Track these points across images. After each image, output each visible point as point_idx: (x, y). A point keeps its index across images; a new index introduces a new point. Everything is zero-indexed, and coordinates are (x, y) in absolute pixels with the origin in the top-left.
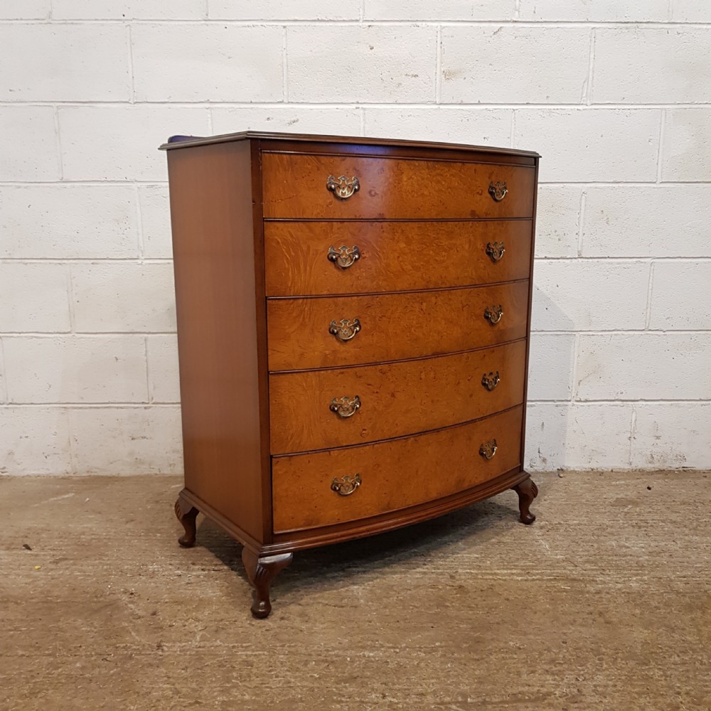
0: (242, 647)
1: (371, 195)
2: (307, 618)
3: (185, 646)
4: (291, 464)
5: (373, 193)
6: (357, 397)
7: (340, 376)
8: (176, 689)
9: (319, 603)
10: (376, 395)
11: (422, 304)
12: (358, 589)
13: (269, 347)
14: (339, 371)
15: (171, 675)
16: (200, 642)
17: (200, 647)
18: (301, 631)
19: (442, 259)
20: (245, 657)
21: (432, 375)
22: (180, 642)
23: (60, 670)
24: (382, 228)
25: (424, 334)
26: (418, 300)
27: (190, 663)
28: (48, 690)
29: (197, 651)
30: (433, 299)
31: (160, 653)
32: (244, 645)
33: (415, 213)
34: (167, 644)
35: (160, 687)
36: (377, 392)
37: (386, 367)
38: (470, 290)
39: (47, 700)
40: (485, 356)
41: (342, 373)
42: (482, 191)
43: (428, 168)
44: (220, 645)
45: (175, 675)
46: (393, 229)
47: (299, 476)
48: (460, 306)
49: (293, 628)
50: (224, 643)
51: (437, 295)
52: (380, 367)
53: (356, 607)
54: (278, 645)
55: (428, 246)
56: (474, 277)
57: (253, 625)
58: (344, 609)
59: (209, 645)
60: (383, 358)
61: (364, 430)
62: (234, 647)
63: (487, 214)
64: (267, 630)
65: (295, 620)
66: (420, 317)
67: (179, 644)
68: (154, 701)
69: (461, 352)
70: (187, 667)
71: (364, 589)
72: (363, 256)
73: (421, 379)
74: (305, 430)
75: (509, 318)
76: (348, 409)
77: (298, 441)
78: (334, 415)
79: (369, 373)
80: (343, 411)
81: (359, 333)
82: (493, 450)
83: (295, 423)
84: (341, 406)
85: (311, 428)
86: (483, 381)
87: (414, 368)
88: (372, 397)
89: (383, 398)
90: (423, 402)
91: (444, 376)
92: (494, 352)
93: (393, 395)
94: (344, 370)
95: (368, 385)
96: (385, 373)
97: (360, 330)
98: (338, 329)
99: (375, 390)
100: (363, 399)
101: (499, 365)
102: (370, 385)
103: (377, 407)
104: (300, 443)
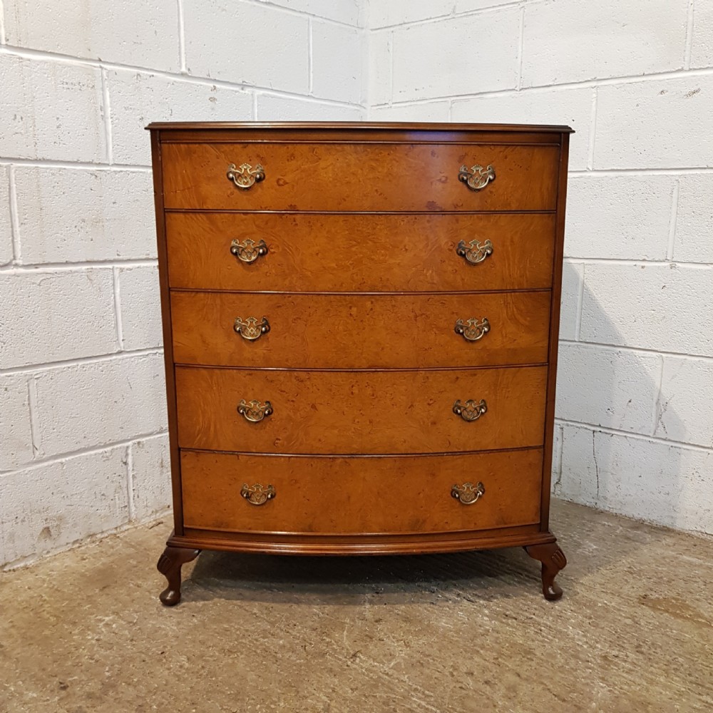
0: (423, 693)
1: (279, 185)
2: (512, 695)
3: (376, 666)
4: (198, 460)
5: (281, 182)
6: (268, 402)
7: (247, 377)
8: (329, 705)
9: (542, 683)
10: (292, 403)
11: (350, 308)
12: (602, 687)
13: (174, 339)
14: (246, 372)
15: (337, 689)
16: (391, 668)
17: (387, 674)
18: (495, 706)
19: (382, 258)
20: (416, 706)
21: (369, 391)
22: (374, 660)
23: (266, 640)
24: (295, 221)
25: (354, 343)
26: (345, 303)
27: (363, 685)
28: (242, 654)
29: (379, 677)
30: (368, 304)
31: (349, 663)
32: (427, 692)
33: (340, 204)
34: (362, 657)
35: (319, 697)
36: (293, 401)
37: (303, 375)
38: (428, 297)
39: (233, 662)
40: (457, 378)
41: (250, 375)
42: (447, 178)
43: (356, 152)
44: (405, 682)
45: (341, 692)
46: (309, 222)
47: (207, 475)
48: (412, 315)
49: (488, 698)
50: (410, 681)
51: (373, 300)
52: (295, 374)
53: (580, 708)
54: (458, 709)
55: (359, 243)
56: (435, 282)
57: (453, 676)
58: (564, 704)
59: (395, 676)
60: (300, 364)
61: (277, 439)
62: (416, 690)
63: (456, 206)
64: (461, 688)
65: (499, 690)
66: (348, 323)
67: (372, 662)
68: (303, 707)
69: (416, 369)
70: (356, 689)
71: (610, 691)
72: (272, 250)
73: (352, 393)
74: (212, 429)
75: (506, 336)
76: (257, 414)
77: (205, 439)
78: (242, 418)
79: (282, 378)
80: (252, 414)
81: (269, 334)
82: (476, 495)
83: (201, 419)
84: (250, 409)
85: (218, 427)
86: (455, 408)
87: (343, 381)
88: (286, 405)
89: (301, 408)
90: (357, 420)
91: (388, 395)
92: (475, 375)
93: (314, 407)
94: (253, 372)
95: (282, 391)
96: (302, 381)
97: (269, 329)
98: (243, 328)
99: (290, 398)
100: (275, 406)
101: (487, 392)
102: (284, 391)
103: (293, 417)
104: (207, 440)
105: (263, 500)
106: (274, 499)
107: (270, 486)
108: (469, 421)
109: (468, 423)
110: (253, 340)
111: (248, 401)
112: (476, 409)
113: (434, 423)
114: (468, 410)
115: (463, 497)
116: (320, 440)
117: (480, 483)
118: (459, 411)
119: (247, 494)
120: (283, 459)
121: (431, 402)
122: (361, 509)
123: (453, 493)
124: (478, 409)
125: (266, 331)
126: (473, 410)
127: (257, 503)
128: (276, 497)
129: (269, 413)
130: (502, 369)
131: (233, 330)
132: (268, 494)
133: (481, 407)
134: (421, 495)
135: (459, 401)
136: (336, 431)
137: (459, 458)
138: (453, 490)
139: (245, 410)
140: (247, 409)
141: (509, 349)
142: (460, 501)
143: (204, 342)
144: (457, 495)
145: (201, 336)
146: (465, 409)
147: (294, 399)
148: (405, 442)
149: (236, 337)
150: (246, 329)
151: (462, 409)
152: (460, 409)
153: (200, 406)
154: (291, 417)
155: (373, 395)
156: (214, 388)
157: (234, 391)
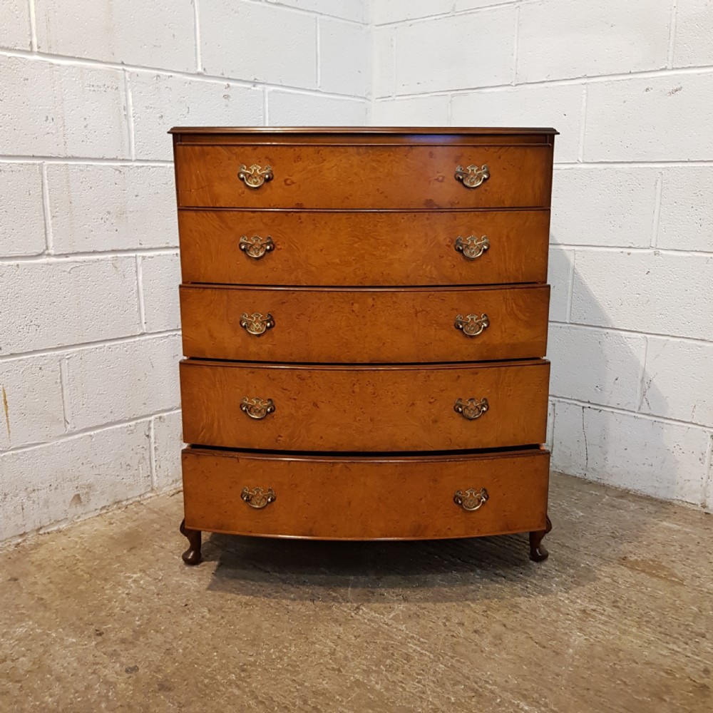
0: (419, 640)
1: (287, 185)
2: (499, 642)
3: (377, 617)
5: (289, 182)
6: (270, 400)
7: (250, 375)
8: (335, 650)
9: (526, 633)
10: (294, 401)
11: (353, 304)
12: (579, 636)
14: (249, 369)
15: (342, 636)
16: (391, 619)
17: (387, 624)
18: (482, 651)
19: (383, 254)
20: (411, 651)
21: (370, 389)
22: (375, 612)
23: (278, 594)
24: (300, 219)
25: (356, 338)
26: (347, 300)
27: (366, 633)
28: (257, 606)
29: (380, 626)
30: (370, 301)
31: (353, 614)
32: (422, 640)
33: (343, 202)
34: (364, 609)
35: (326, 643)
36: (295, 399)
37: (305, 373)
38: (429, 293)
39: (250, 613)
40: (459, 377)
41: (253, 373)
42: (444, 177)
43: (359, 154)
44: (403, 631)
45: (345, 639)
46: (314, 220)
47: (208, 477)
48: (412, 311)
49: (476, 645)
50: (407, 630)
51: (375, 297)
52: (297, 371)
53: (557, 654)
54: (449, 654)
55: (361, 240)
56: (434, 276)
57: (445, 626)
58: (543, 650)
59: (394, 626)
60: (303, 359)
61: (280, 436)
62: (412, 637)
63: (453, 204)
64: (453, 636)
65: (486, 638)
66: (350, 319)
67: (373, 614)
68: (312, 651)
70: (359, 636)
71: (586, 639)
72: (278, 246)
73: (354, 392)
74: (216, 425)
75: (505, 332)
76: (260, 412)
77: (208, 435)
78: (245, 416)
79: (284, 377)
80: (255, 412)
81: (273, 329)
82: (479, 501)
83: (205, 416)
84: (252, 406)
85: (221, 423)
86: (457, 407)
87: (344, 379)
88: (287, 403)
89: (303, 405)
90: (358, 418)
91: (389, 393)
92: (477, 373)
93: (315, 405)
94: (255, 370)
95: (284, 389)
96: (304, 380)
97: (274, 326)
98: (249, 323)
99: (292, 396)
100: (277, 403)
101: (488, 390)
102: (286, 390)
103: (295, 414)
104: (210, 436)
105: (262, 504)
106: (274, 503)
107: (270, 490)
108: (471, 419)
109: (469, 421)
110: (259, 336)
111: (250, 399)
112: (477, 407)
113: (435, 421)
114: (470, 409)
115: (466, 503)
116: (322, 438)
117: (485, 490)
118: (460, 409)
119: (248, 497)
120: (282, 464)
121: (432, 400)
122: (361, 514)
123: (455, 500)
124: (480, 407)
125: (271, 326)
126: (474, 408)
127: (257, 507)
128: (277, 500)
129: (272, 411)
130: (504, 368)
131: (239, 325)
132: (269, 498)
133: (483, 406)
134: (423, 501)
135: (460, 399)
136: (337, 429)
137: (462, 464)
138: (456, 496)
139: (247, 407)
140: (249, 407)
141: (508, 344)
142: (462, 507)
143: (211, 336)
144: (460, 502)
145: (209, 331)
146: (467, 407)
147: (296, 397)
148: (406, 440)
149: (242, 332)
150: (251, 324)
151: (463, 407)
152: (461, 407)
153: (204, 402)
154: (293, 415)
155: (374, 394)
156: (218, 386)
157: (237, 388)
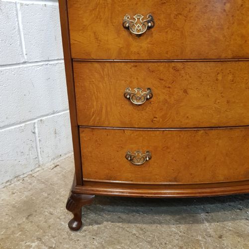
6: (149, 89)
7: (133, 68)
10: (168, 89)
13: (71, 37)
14: (132, 64)
21: (230, 77)
36: (169, 87)
37: (179, 65)
41: (136, 66)
52: (173, 64)
73: (217, 80)
74: (104, 111)
76: (140, 98)
79: (161, 68)
80: (137, 99)
81: (154, 29)
83: (95, 104)
84: (135, 95)
85: (109, 109)
87: (211, 69)
88: (164, 91)
89: (175, 92)
90: (218, 101)
93: (185, 91)
94: (138, 63)
95: (161, 79)
96: (178, 71)
99: (167, 85)
100: (155, 91)
102: (162, 80)
103: (168, 100)
104: (99, 119)
106: (150, 160)
107: (148, 152)
110: (140, 35)
111: (133, 88)
116: (188, 118)
119: (130, 158)
120: (158, 132)
122: (213, 166)
127: (138, 164)
128: (152, 159)
129: (150, 98)
131: (122, 27)
132: (147, 157)
139: (130, 96)
140: (132, 95)
147: (170, 86)
149: (125, 32)
150: (133, 25)
153: (94, 93)
154: (166, 100)
155: (233, 81)
156: (106, 79)
157: (122, 80)
